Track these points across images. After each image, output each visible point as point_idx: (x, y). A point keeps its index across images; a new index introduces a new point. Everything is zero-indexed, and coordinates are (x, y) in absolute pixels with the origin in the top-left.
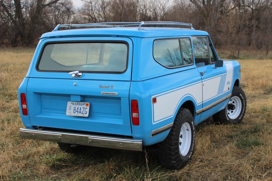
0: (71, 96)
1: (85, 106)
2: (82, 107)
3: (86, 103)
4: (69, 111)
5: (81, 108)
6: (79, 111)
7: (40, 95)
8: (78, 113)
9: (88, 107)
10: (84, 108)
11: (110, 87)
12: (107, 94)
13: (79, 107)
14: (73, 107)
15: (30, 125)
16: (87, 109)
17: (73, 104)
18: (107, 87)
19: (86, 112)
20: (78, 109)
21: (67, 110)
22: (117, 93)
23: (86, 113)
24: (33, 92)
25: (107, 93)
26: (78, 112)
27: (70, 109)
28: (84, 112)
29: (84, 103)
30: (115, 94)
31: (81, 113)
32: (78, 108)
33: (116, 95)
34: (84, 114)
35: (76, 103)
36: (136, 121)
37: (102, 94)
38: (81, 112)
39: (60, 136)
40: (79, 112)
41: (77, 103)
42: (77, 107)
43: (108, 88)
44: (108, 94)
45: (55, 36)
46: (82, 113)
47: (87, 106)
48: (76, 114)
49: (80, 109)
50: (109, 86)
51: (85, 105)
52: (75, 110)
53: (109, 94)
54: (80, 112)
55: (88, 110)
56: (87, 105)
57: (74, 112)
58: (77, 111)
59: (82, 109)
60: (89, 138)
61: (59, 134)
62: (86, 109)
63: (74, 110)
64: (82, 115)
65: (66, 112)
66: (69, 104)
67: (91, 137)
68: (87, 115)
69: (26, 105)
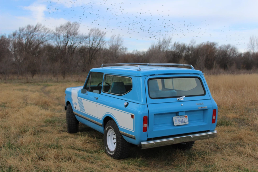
1: (185, 118)
2: (183, 118)
3: (185, 116)
4: (176, 123)
6: (182, 121)
9: (187, 118)
10: (185, 119)
13: (182, 119)
14: (177, 119)
19: (187, 121)
20: (181, 120)
21: (174, 122)
22: (207, 107)
24: (154, 114)
25: (201, 108)
26: (181, 122)
28: (185, 122)
34: (186, 123)
37: (199, 108)
39: (173, 140)
40: (182, 122)
41: (180, 117)
42: (180, 119)
48: (180, 124)
49: (183, 120)
51: (185, 117)
56: (186, 117)
59: (184, 120)
60: (191, 136)
61: (173, 139)
63: (179, 121)
65: (174, 124)
66: (175, 118)
67: (192, 136)
68: (188, 123)
69: (147, 124)
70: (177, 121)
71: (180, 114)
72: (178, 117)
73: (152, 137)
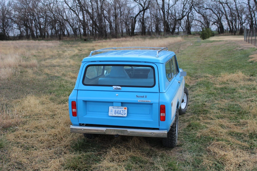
0: (114, 103)
1: (123, 109)
2: (121, 110)
3: (124, 107)
4: (111, 113)
6: (119, 113)
7: (85, 102)
9: (126, 110)
10: (123, 111)
11: (144, 97)
14: (114, 110)
15: (78, 123)
17: (114, 108)
18: (142, 97)
19: (125, 113)
20: (118, 111)
21: (109, 112)
23: (125, 114)
25: (142, 101)
26: (118, 113)
29: (123, 107)
30: (149, 101)
31: (121, 114)
34: (124, 115)
35: (116, 107)
36: (163, 119)
38: (120, 114)
40: (119, 114)
42: (117, 110)
45: (95, 61)
46: (122, 114)
48: (117, 115)
51: (124, 108)
52: (116, 112)
54: (120, 113)
55: (126, 112)
56: (125, 108)
57: (115, 113)
58: (117, 113)
59: (121, 112)
61: (104, 129)
63: (115, 112)
64: (122, 115)
65: (108, 114)
66: (111, 108)
67: (129, 130)
68: (126, 115)
69: (76, 110)
70: (112, 111)
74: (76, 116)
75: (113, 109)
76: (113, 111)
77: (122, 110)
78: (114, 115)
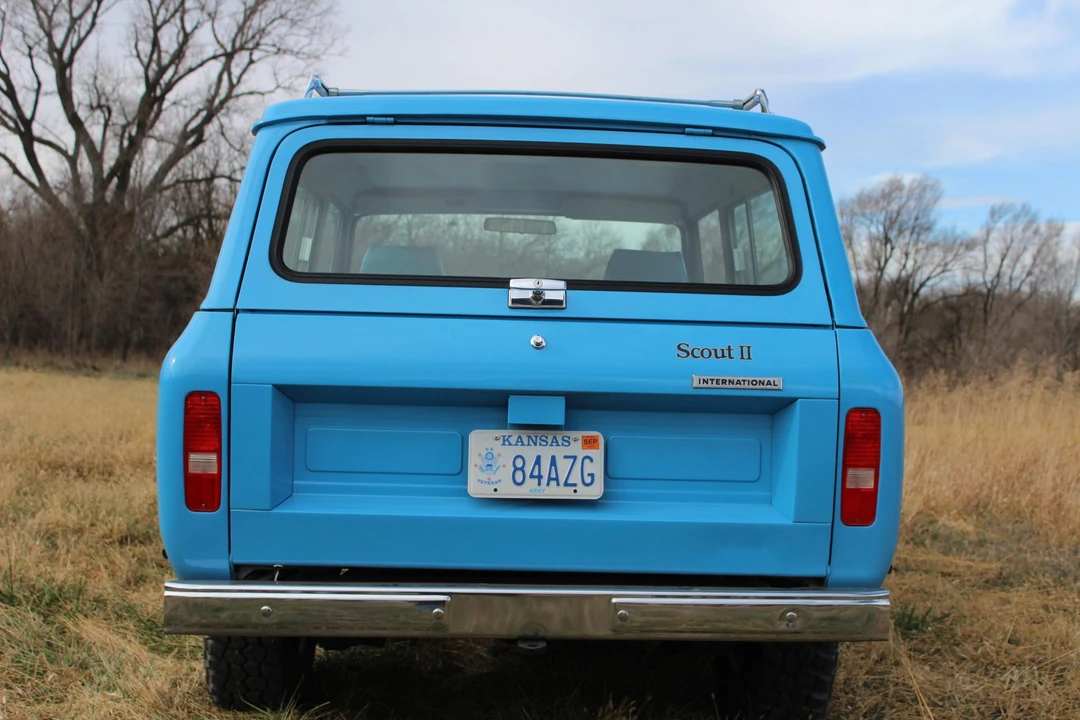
0: (512, 401)
1: (576, 449)
2: (560, 452)
3: (581, 434)
4: (484, 477)
5: (553, 458)
6: (545, 474)
8: (539, 484)
9: (598, 455)
10: (575, 458)
11: (736, 353)
12: (727, 385)
13: (546, 453)
14: (506, 455)
16: (592, 461)
17: (506, 441)
18: (720, 355)
19: (592, 475)
20: (538, 462)
21: (473, 473)
23: (588, 480)
24: (274, 386)
25: (724, 382)
26: (540, 477)
27: (490, 465)
28: (575, 478)
29: (572, 433)
30: (769, 383)
31: (562, 481)
32: (539, 458)
33: (773, 387)
34: (580, 487)
35: (524, 435)
36: (858, 508)
38: (557, 479)
39: (439, 603)
40: (544, 481)
41: (529, 437)
42: (530, 453)
43: (723, 356)
44: (731, 386)
45: (365, 116)
46: (566, 484)
47: (591, 448)
48: (531, 489)
49: (553, 463)
50: (729, 349)
51: (580, 442)
52: (522, 469)
53: (738, 382)
54: (550, 479)
55: (597, 468)
56: (590, 443)
57: (519, 477)
58: (532, 476)
59: (563, 466)
60: (614, 600)
61: (434, 593)
62: (587, 461)
63: (516, 469)
64: (566, 493)
65: (466, 482)
66: (481, 441)
67: (625, 597)
68: (595, 492)
69: (214, 457)
71: (517, 411)
72: (513, 440)
73: (278, 560)
74: (212, 504)
75: (497, 447)
76: (500, 462)
77: (569, 451)
78: (509, 491)
